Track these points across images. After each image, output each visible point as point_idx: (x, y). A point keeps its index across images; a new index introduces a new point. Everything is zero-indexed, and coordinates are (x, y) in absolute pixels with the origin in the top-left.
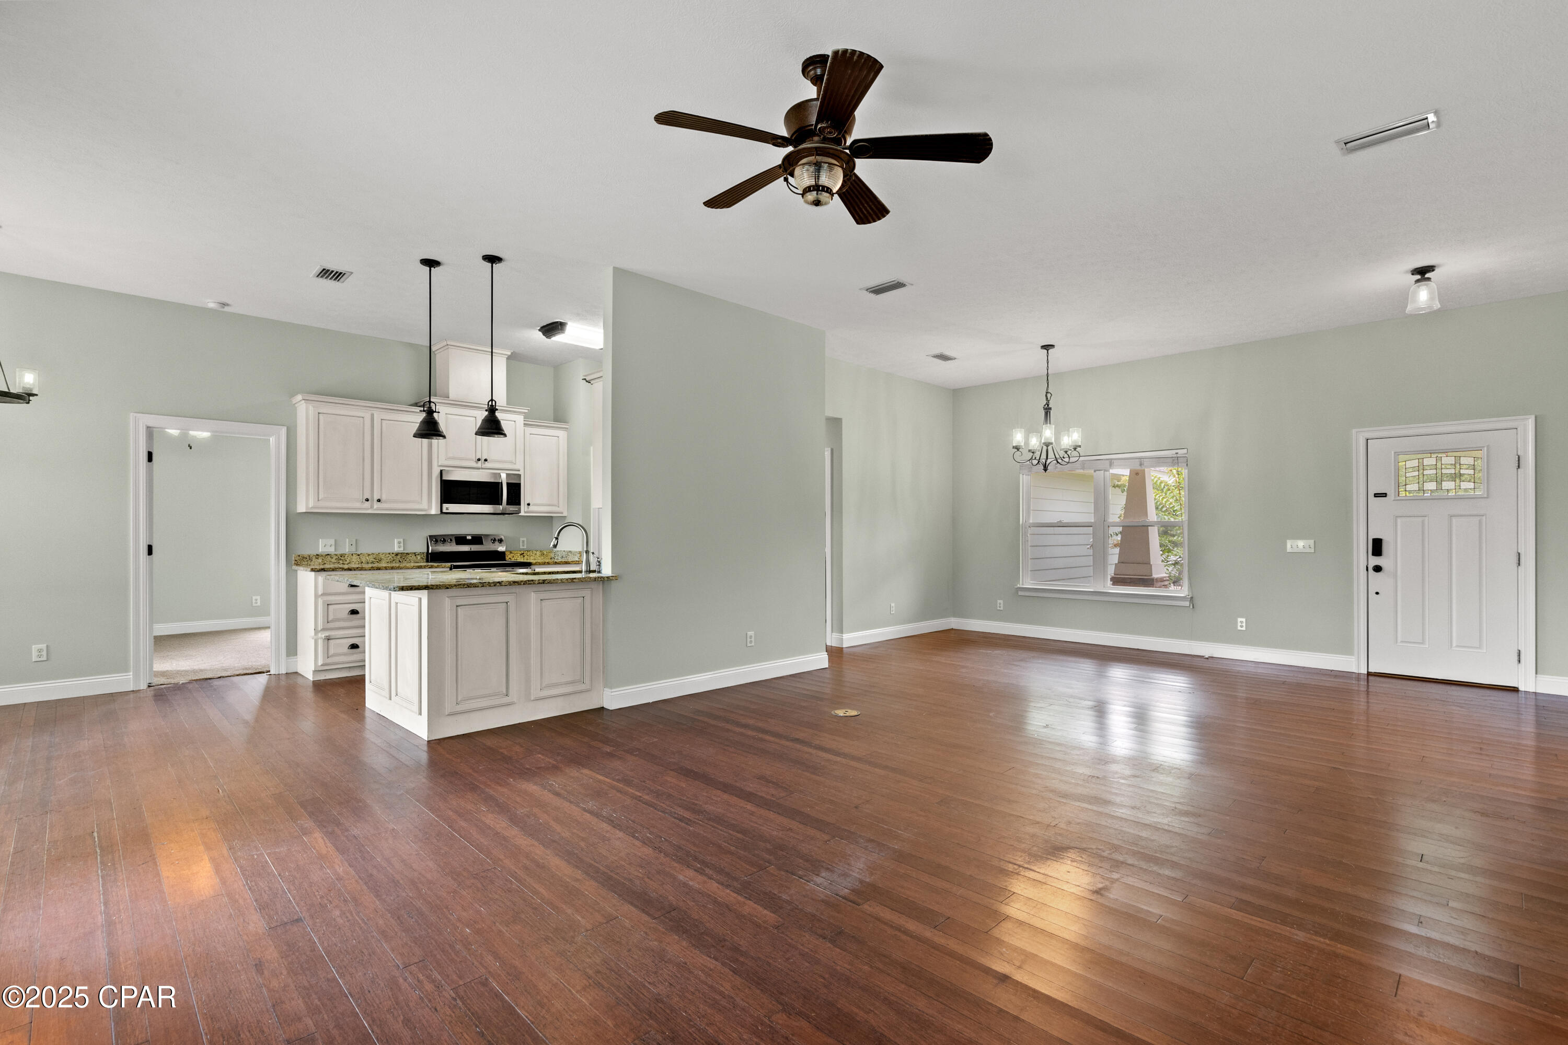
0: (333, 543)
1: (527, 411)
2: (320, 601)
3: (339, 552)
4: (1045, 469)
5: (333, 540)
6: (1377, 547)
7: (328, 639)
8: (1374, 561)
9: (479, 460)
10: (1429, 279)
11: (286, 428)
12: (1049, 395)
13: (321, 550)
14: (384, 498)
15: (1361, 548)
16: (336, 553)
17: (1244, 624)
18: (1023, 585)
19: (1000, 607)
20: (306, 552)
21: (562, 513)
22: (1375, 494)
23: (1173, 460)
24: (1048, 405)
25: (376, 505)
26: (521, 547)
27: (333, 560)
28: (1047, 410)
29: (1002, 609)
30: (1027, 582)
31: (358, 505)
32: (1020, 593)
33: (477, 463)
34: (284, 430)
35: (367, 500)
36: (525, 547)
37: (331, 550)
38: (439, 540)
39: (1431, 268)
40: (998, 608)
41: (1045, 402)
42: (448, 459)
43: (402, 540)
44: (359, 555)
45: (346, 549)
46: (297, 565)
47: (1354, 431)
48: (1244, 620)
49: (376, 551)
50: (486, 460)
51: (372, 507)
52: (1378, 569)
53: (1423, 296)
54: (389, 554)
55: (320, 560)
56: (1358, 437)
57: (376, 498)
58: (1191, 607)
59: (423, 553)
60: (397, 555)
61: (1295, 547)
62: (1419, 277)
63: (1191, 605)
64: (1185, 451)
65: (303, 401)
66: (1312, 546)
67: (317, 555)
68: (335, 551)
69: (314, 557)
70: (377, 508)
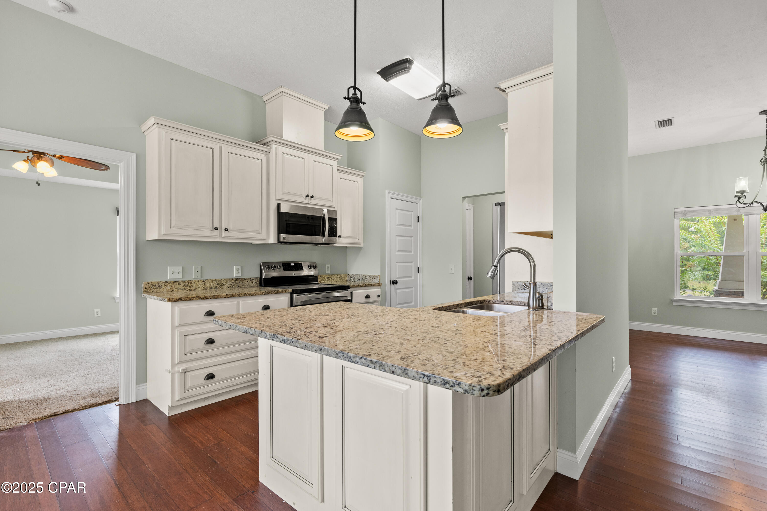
0: (181, 270)
1: (340, 158)
2: (177, 333)
3: (186, 279)
5: (181, 268)
7: (185, 372)
9: (307, 196)
11: (135, 155)
13: (169, 277)
14: (230, 228)
16: (183, 280)
18: (677, 298)
19: (655, 313)
20: (155, 279)
21: (360, 244)
25: (224, 234)
26: (327, 272)
27: (181, 287)
30: (681, 296)
31: (208, 233)
32: (674, 303)
33: (305, 199)
34: (133, 157)
35: (216, 229)
36: (329, 272)
37: (179, 277)
38: (270, 267)
40: (653, 314)
42: (284, 193)
43: (239, 267)
44: (204, 281)
45: (193, 276)
46: (147, 292)
49: (219, 278)
50: (312, 197)
51: (220, 235)
54: (230, 279)
55: (169, 287)
57: (224, 227)
59: (257, 278)
60: (236, 280)
65: (156, 125)
67: (166, 282)
68: (182, 278)
69: (163, 285)
70: (224, 237)
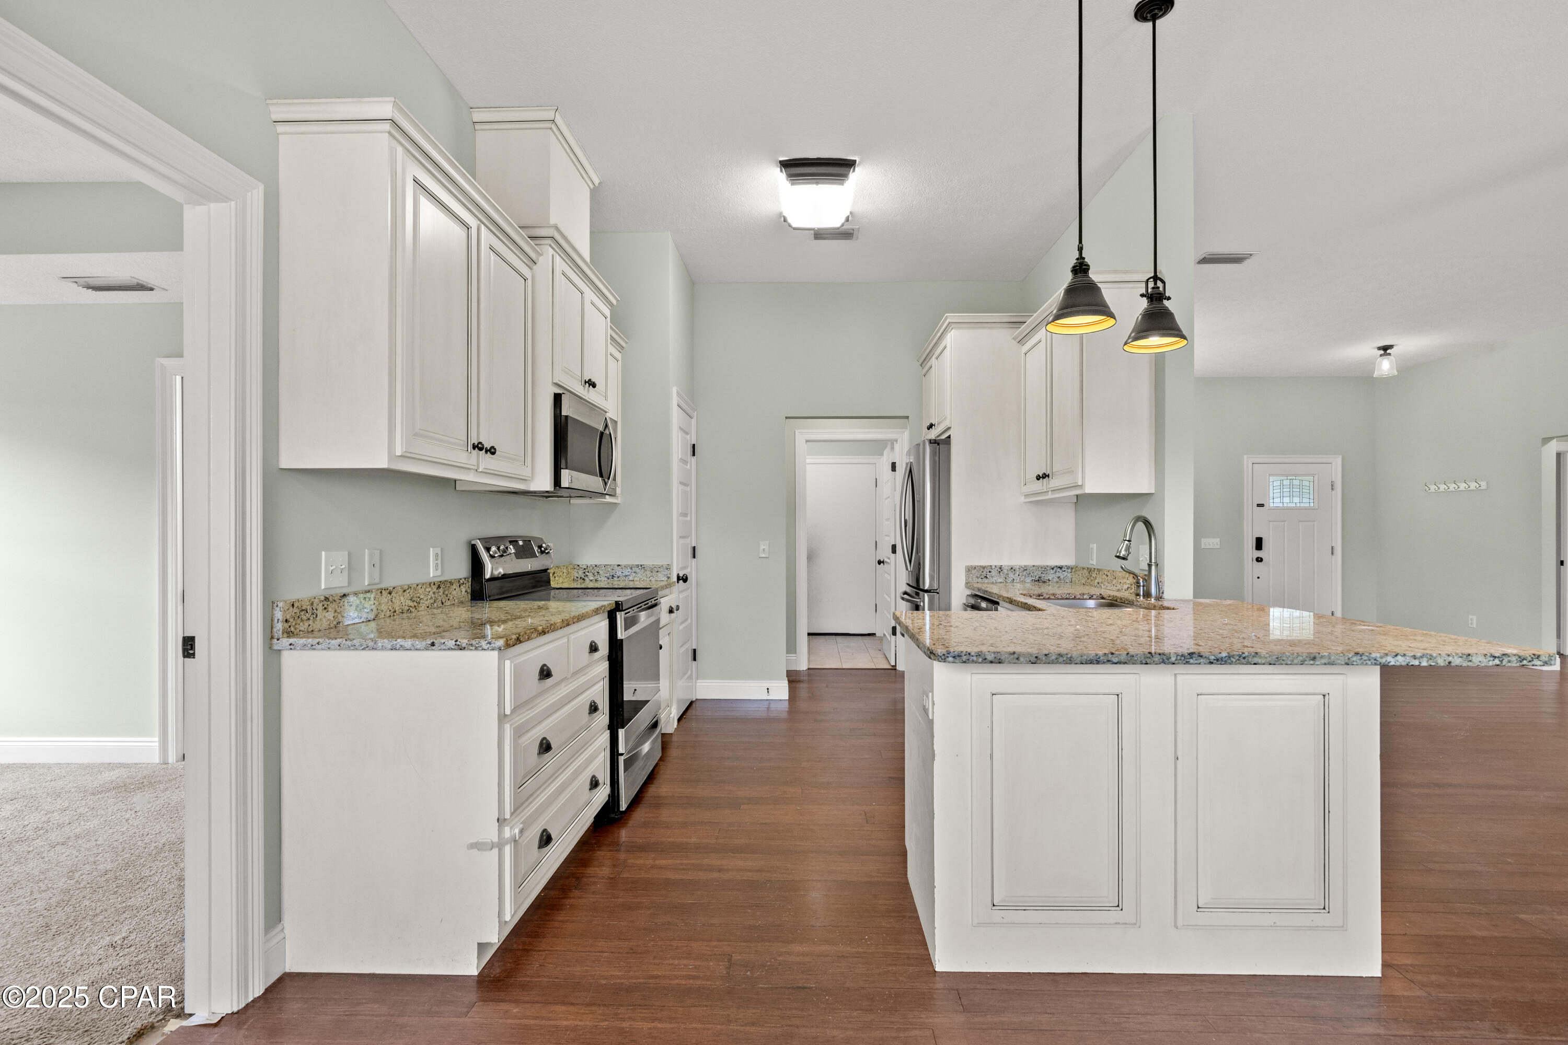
0: (345, 562)
1: (615, 302)
5: (345, 554)
6: (1259, 544)
8: (1258, 554)
9: (588, 382)
10: (1390, 354)
11: (262, 188)
15: (1251, 543)
16: (354, 589)
20: (303, 592)
22: (1258, 504)
25: (484, 462)
31: (463, 457)
33: (584, 389)
34: (255, 192)
37: (344, 581)
39: (1391, 347)
42: (563, 371)
43: (438, 550)
46: (289, 634)
47: (1245, 457)
49: (411, 580)
50: (594, 385)
51: (477, 465)
52: (1259, 560)
53: (1386, 366)
56: (1247, 461)
61: (1207, 544)
62: (1382, 352)
66: (1219, 544)
68: (349, 584)
69: (319, 606)
70: (482, 470)
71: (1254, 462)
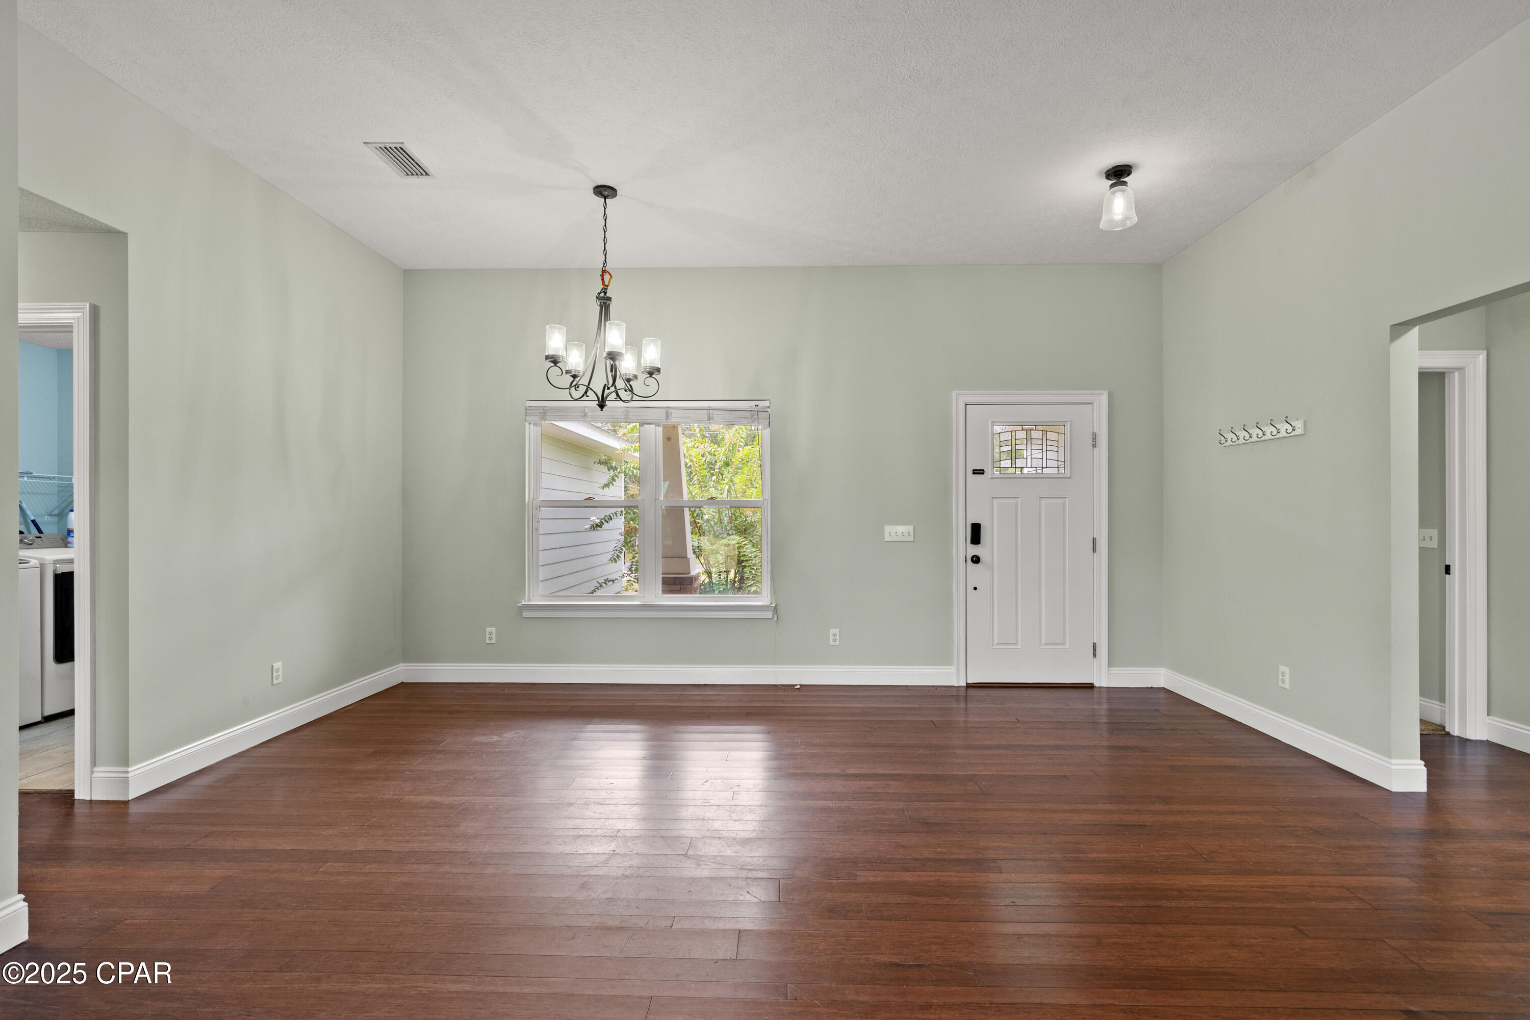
4: (602, 405)
6: (976, 533)
8: (974, 550)
10: (1125, 182)
12: (607, 277)
15: (962, 533)
17: (838, 637)
18: (529, 600)
19: (490, 639)
22: (974, 470)
23: (752, 415)
24: (605, 293)
28: (604, 302)
29: (493, 641)
30: (536, 596)
32: (526, 614)
39: (1131, 169)
40: (488, 641)
41: (600, 287)
47: (954, 393)
48: (837, 631)
52: (976, 560)
53: (1119, 204)
56: (958, 399)
58: (776, 619)
61: (893, 533)
62: (1114, 181)
63: (776, 616)
64: (767, 403)
66: (912, 533)
71: (968, 402)
